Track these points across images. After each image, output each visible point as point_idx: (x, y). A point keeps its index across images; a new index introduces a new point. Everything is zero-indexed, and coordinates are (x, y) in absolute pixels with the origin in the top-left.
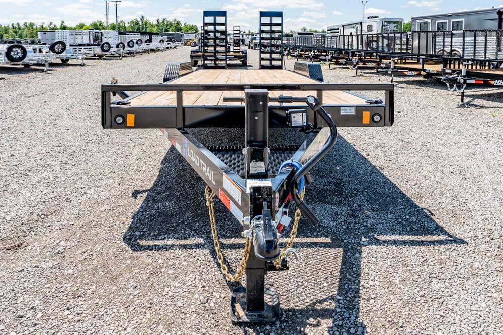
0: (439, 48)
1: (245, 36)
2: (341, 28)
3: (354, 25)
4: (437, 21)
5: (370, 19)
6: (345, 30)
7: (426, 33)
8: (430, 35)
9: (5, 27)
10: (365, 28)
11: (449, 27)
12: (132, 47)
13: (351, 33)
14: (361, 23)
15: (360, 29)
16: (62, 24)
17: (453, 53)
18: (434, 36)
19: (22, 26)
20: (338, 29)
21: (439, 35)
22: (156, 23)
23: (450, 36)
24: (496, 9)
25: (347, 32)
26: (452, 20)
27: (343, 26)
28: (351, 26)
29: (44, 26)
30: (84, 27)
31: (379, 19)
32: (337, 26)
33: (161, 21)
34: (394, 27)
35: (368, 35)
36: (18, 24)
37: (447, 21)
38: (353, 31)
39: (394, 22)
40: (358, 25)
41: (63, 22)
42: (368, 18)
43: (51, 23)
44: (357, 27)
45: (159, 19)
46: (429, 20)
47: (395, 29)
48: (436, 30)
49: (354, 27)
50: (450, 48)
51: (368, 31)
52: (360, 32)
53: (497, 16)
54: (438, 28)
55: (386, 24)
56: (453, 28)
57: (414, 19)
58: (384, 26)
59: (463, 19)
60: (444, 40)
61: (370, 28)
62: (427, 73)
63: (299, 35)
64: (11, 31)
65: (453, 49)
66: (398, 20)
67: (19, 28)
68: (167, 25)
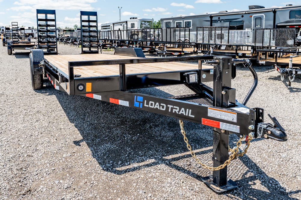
0: (177, 38)
1: (33, 31)
2: (112, 25)
3: (122, 23)
4: (176, 22)
5: (132, 19)
6: (115, 27)
7: (170, 29)
8: (172, 30)
10: (129, 26)
11: (183, 25)
13: (119, 29)
14: (127, 22)
15: (126, 26)
17: (186, 41)
18: (175, 31)
20: (109, 26)
21: (177, 30)
23: (184, 31)
24: (209, 15)
25: (117, 28)
26: (185, 21)
27: (113, 24)
28: (119, 24)
31: (139, 20)
32: (109, 24)
35: (131, 30)
37: (182, 21)
38: (121, 28)
39: (148, 22)
40: (125, 24)
42: (131, 19)
44: (124, 25)
46: (171, 21)
47: (149, 26)
48: (176, 27)
49: (121, 25)
50: (184, 39)
51: (132, 27)
52: (126, 28)
53: (209, 19)
54: (177, 26)
55: (143, 23)
56: (185, 26)
57: (162, 20)
58: (142, 24)
59: (191, 21)
60: (180, 33)
61: (133, 25)
62: (185, 53)
63: (78, 31)
65: (186, 39)
66: (150, 21)
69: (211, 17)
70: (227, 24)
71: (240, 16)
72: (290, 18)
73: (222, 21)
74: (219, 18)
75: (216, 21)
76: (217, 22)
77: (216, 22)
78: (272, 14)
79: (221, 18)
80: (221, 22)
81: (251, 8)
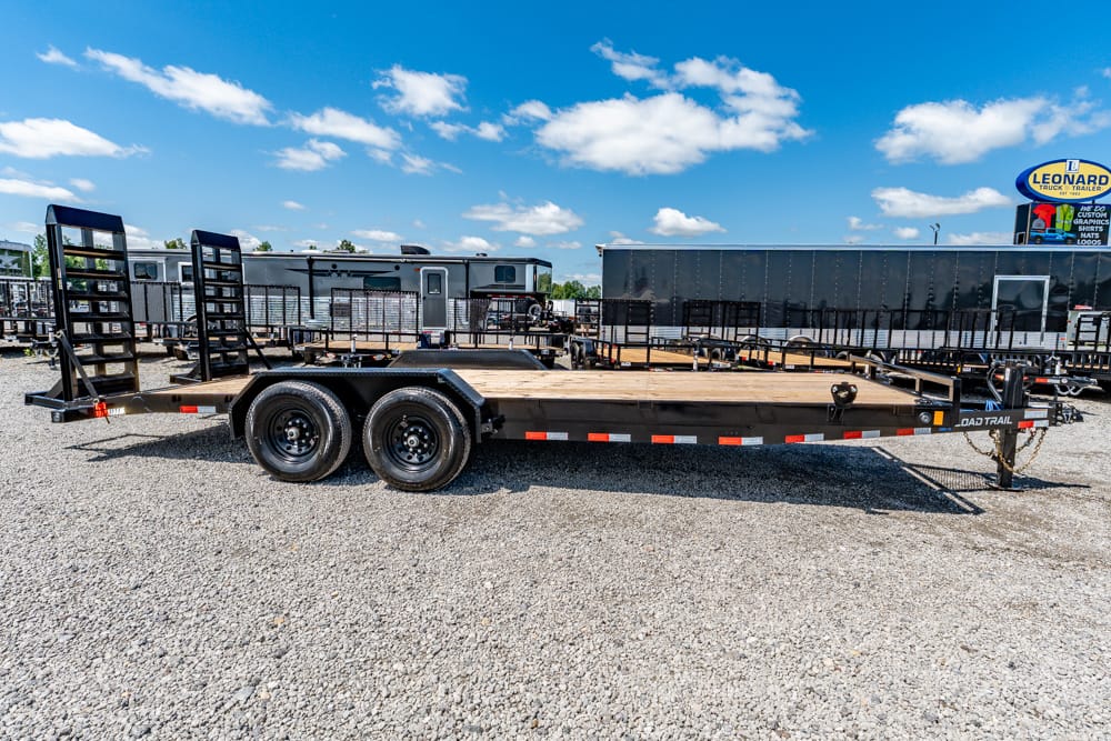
34: (13, 263)
53: (306, 267)
69: (311, 261)
70: (359, 282)
71: (391, 267)
72: (496, 280)
73: (344, 275)
74: (334, 266)
75: (323, 273)
76: (330, 275)
77: (324, 275)
78: (463, 268)
79: (340, 267)
80: (339, 275)
81: (405, 250)
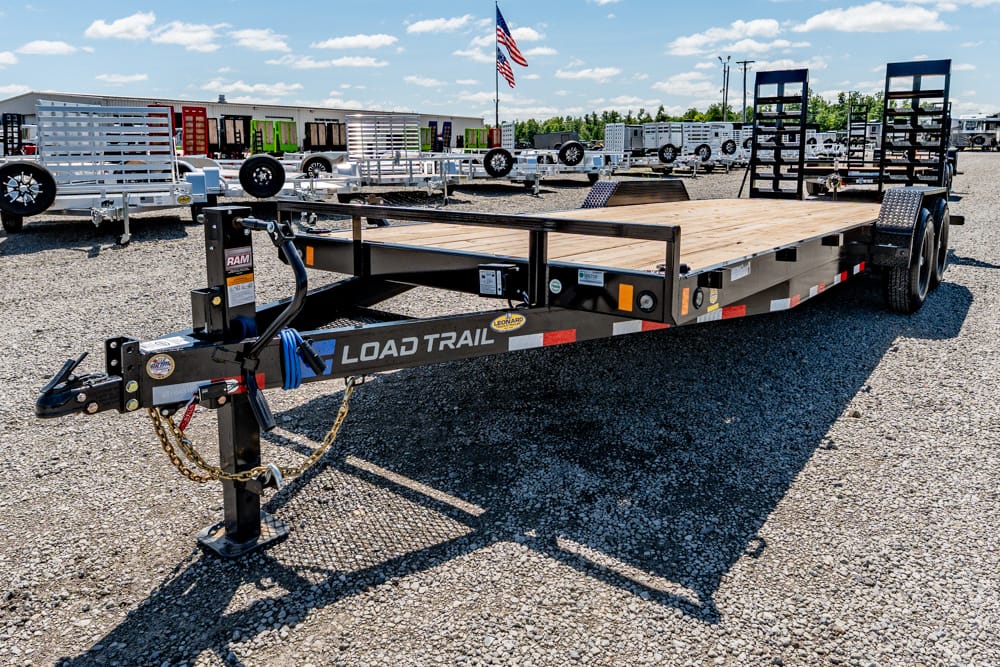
9: (575, 122)
12: (732, 153)
16: (659, 113)
19: (600, 118)
22: (837, 102)
29: (633, 117)
30: (696, 117)
33: (847, 97)
36: (595, 116)
41: (662, 109)
43: (642, 111)
45: (843, 94)
64: (583, 128)
67: (596, 122)
68: (861, 106)
